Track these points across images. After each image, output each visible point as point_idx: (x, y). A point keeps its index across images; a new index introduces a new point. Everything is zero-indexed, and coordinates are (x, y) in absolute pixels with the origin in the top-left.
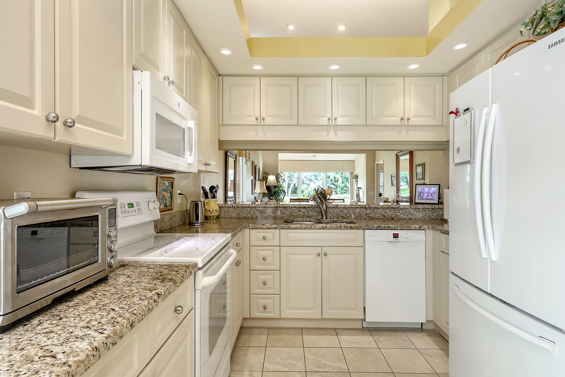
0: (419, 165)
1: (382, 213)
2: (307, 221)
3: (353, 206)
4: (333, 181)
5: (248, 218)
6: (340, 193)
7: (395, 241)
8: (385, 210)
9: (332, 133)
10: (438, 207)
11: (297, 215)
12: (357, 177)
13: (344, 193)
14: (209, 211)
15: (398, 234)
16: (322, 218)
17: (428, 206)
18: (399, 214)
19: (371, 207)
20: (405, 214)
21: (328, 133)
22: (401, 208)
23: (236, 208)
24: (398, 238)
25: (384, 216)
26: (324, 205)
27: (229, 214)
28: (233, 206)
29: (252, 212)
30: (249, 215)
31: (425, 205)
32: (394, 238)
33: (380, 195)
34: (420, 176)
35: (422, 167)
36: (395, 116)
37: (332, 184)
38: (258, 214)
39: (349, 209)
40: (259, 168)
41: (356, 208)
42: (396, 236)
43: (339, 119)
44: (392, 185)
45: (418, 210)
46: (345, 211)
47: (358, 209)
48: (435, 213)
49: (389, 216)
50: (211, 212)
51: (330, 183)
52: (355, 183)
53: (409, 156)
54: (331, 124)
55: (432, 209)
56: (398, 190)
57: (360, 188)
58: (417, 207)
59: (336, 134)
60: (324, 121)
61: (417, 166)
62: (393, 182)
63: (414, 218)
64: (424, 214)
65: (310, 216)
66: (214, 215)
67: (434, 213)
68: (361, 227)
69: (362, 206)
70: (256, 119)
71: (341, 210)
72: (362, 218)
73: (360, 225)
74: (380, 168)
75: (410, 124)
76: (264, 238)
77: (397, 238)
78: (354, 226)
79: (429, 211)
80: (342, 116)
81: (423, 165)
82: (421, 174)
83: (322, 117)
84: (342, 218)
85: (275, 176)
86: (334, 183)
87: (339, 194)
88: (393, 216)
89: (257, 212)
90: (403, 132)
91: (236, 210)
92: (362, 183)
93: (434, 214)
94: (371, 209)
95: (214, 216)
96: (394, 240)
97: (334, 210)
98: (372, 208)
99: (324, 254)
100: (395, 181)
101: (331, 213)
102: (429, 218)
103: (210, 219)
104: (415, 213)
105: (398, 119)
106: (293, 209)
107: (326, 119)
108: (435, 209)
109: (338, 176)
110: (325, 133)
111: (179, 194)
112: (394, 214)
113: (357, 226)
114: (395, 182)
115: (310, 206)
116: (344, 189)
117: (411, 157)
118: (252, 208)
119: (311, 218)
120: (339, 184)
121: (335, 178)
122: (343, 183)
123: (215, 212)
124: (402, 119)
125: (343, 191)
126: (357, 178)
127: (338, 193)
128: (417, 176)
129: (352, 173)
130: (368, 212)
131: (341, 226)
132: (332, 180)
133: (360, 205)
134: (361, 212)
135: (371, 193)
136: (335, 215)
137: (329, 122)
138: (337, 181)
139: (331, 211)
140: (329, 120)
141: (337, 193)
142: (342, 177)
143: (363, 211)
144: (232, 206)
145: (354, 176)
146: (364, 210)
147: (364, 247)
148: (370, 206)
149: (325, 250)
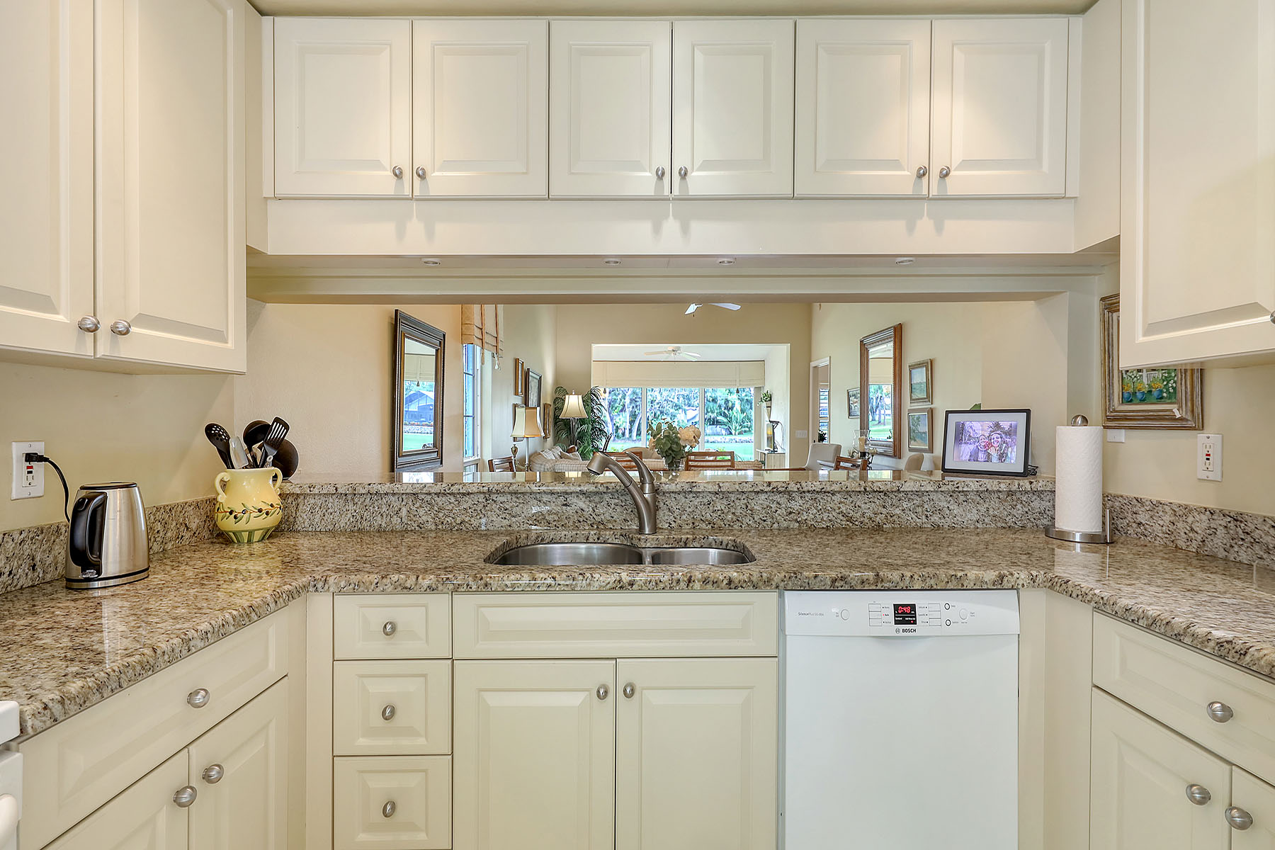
0: (919, 365)
1: (843, 509)
2: (591, 540)
3: (747, 488)
4: (723, 409)
5: (392, 531)
6: (737, 433)
7: (902, 634)
8: (854, 498)
9: (671, 226)
10: (1028, 487)
11: (556, 518)
12: (771, 398)
13: (745, 432)
14: (231, 513)
15: (913, 607)
16: (641, 530)
17: (996, 482)
18: (898, 511)
19: (805, 489)
20: (920, 510)
21: (657, 229)
22: (906, 493)
23: (349, 497)
24: (915, 623)
25: (850, 520)
26: (647, 485)
27: (325, 518)
28: (340, 491)
29: (404, 512)
30: (396, 520)
31: (986, 481)
32: (897, 622)
33: (822, 438)
34: (921, 391)
35: (927, 370)
36: (895, 164)
37: (721, 415)
38: (424, 518)
39: (733, 497)
40: (538, 378)
41: (758, 493)
42: (905, 615)
43: (695, 174)
44: (850, 415)
45: (962, 498)
46: (718, 505)
47: (763, 497)
48: (1019, 506)
49: (867, 521)
50: (235, 517)
51: (716, 411)
52: (765, 410)
53: (891, 344)
54: (667, 192)
55: (1010, 493)
56: (864, 427)
57: (777, 423)
58: (960, 489)
59: (685, 230)
60: (643, 183)
61: (912, 367)
62: (853, 408)
63: (949, 523)
64: (983, 509)
65: (601, 523)
66: (250, 526)
67: (1014, 507)
68: (769, 581)
69: (775, 485)
70: (396, 175)
71: (705, 500)
72: (776, 526)
73: (765, 575)
74: (822, 376)
75: (951, 191)
76: (390, 629)
77: (909, 623)
78: (741, 577)
79: (997, 500)
80: (706, 165)
81: (930, 365)
82: (924, 386)
83: (638, 166)
84: (710, 527)
85: (580, 397)
86: (726, 411)
87: (735, 434)
88: (878, 519)
89: (421, 512)
90: (925, 225)
91: (351, 504)
92: (781, 411)
93: (1014, 512)
94: (807, 494)
95: (251, 533)
96: (897, 631)
97: (684, 500)
98: (809, 492)
99: (625, 691)
100: (858, 405)
101: (673, 512)
102: (999, 525)
103: (239, 541)
104: (951, 507)
105: (909, 173)
106: (544, 499)
107: (649, 175)
108: (1018, 495)
109: (734, 398)
110: (645, 227)
111: (30, 457)
112: (884, 511)
113: (754, 579)
114: (856, 408)
115: (602, 489)
116: (745, 424)
117: (897, 347)
118: (404, 496)
119: (606, 529)
120: (735, 414)
121: (727, 401)
122: (743, 411)
123: (254, 515)
124: (924, 174)
125: (743, 429)
126: (771, 400)
127: (733, 432)
128: (911, 392)
129: (758, 389)
130: (795, 506)
131: (689, 581)
132: (720, 406)
133: (769, 484)
134: (774, 506)
135: (800, 434)
136: (684, 517)
137: (659, 187)
138: (732, 408)
139: (671, 503)
140: (660, 175)
141: (731, 434)
142: (741, 400)
143: (778, 503)
144: (336, 489)
145: (762, 396)
146: (783, 500)
147: (779, 657)
148: (804, 484)
149: (628, 672)
